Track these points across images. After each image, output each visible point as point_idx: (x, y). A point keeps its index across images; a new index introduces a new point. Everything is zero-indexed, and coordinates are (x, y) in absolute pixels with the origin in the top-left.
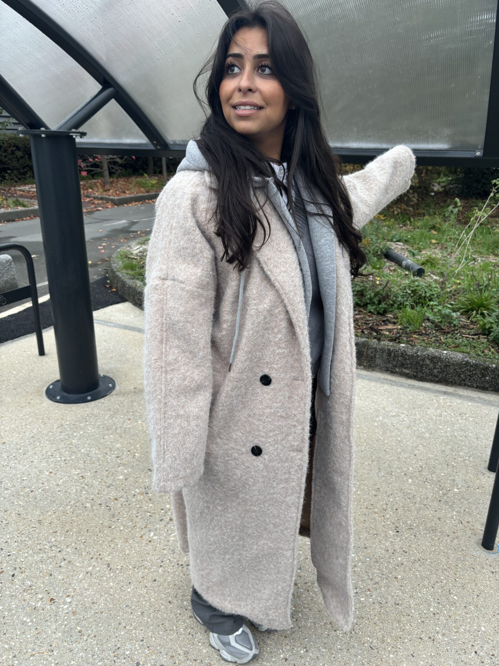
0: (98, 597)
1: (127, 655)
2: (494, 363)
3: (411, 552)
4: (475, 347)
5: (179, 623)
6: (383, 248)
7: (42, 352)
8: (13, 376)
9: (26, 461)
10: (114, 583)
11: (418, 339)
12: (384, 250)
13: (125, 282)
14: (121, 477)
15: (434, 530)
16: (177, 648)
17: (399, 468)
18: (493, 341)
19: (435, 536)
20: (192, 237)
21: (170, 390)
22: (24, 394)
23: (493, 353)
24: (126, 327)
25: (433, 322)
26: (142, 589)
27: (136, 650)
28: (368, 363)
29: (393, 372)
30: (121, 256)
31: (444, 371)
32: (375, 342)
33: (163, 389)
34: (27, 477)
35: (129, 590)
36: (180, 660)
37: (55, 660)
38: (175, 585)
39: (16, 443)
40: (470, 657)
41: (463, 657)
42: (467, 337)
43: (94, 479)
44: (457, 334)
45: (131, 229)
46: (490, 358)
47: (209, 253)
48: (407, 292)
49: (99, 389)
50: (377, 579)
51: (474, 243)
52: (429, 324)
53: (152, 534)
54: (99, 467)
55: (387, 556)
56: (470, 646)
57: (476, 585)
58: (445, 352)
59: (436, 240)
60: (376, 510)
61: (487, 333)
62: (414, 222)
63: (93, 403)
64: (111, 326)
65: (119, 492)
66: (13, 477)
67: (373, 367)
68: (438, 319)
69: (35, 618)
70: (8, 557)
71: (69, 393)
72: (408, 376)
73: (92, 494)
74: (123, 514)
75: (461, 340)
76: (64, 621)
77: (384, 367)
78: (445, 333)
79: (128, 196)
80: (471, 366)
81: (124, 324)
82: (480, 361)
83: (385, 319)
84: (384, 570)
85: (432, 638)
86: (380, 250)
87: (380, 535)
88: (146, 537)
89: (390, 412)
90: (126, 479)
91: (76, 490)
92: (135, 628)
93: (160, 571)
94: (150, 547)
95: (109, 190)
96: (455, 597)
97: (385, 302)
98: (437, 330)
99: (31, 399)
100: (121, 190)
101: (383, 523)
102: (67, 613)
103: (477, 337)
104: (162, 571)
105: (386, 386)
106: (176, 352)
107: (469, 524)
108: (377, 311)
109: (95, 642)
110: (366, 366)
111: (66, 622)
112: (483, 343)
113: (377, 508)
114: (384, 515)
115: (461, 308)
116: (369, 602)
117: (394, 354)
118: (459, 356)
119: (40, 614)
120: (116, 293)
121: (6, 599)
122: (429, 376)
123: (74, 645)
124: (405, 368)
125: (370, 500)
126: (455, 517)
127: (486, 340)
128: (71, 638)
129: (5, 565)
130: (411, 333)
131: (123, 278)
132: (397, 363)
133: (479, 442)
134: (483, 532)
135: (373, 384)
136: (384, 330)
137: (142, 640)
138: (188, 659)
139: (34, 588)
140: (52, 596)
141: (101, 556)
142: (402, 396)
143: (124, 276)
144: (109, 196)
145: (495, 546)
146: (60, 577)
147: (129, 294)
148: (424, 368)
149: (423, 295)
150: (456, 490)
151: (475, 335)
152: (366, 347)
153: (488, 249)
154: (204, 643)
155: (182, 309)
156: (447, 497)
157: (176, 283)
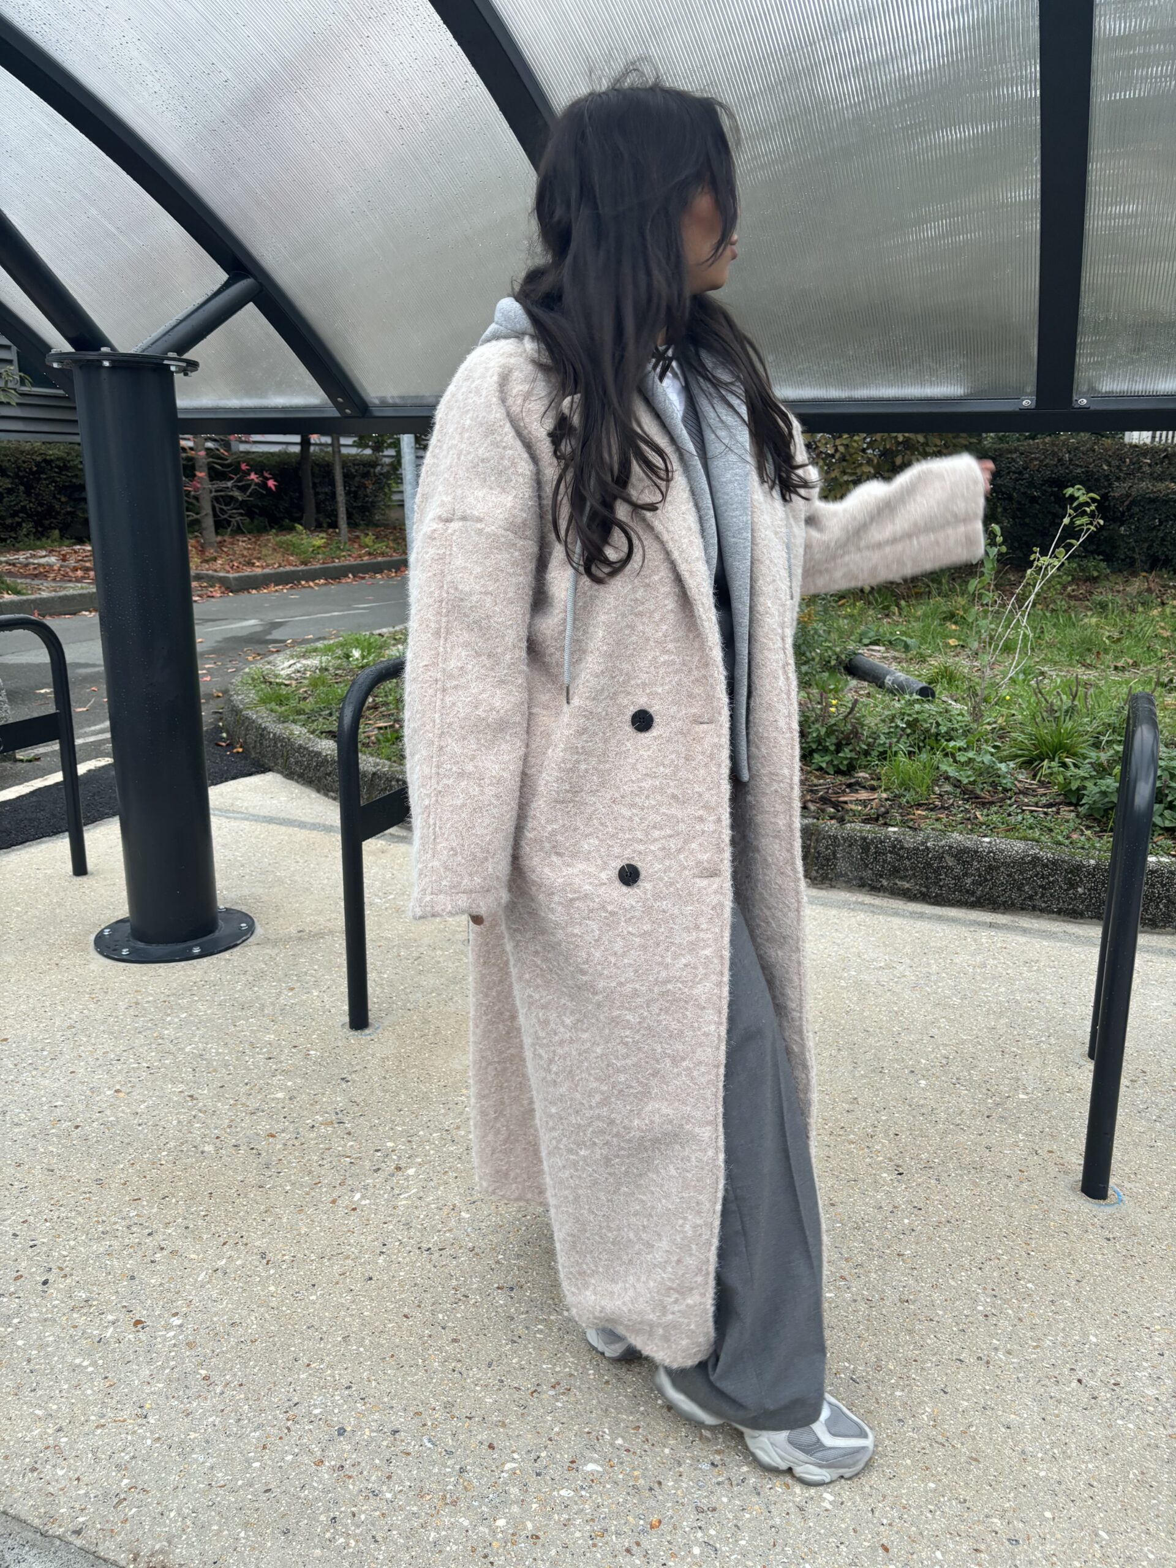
0: (245, 1313)
1: (316, 1416)
2: (1093, 858)
3: (931, 1209)
4: (1051, 830)
5: (430, 1352)
6: (841, 652)
7: (80, 867)
8: (14, 915)
9: (58, 1072)
10: (277, 1285)
11: (926, 817)
12: (843, 657)
13: (265, 729)
14: (280, 1095)
15: (978, 1168)
16: (428, 1398)
17: (897, 1060)
18: (1089, 816)
19: (981, 1178)
20: (499, 438)
21: (451, 724)
22: (44, 948)
23: (1089, 839)
24: (270, 820)
25: (957, 784)
26: (341, 1295)
27: (335, 1404)
28: (821, 872)
29: (875, 889)
30: (253, 679)
31: (986, 880)
32: (832, 825)
33: (438, 721)
34: (63, 1100)
35: (313, 1298)
36: (436, 1419)
37: (152, 1432)
38: (416, 1285)
39: (33, 1039)
40: (1068, 1389)
41: (1053, 1391)
42: (1032, 811)
43: (219, 1101)
44: (1010, 805)
45: (269, 637)
46: (1083, 848)
47: (527, 467)
48: (897, 726)
49: (217, 934)
50: (860, 1259)
51: (1040, 645)
52: (948, 788)
53: (358, 1196)
54: (227, 1078)
55: (880, 1217)
56: (1066, 1371)
57: (1073, 1262)
58: (987, 840)
59: (959, 639)
60: (852, 1136)
61: (1074, 801)
62: (906, 609)
63: (205, 961)
64: (235, 819)
65: (278, 1122)
66: (31, 1102)
67: (831, 880)
68: (968, 777)
69: (100, 1358)
70: (30, 1250)
71: (148, 941)
72: (907, 895)
73: (216, 1128)
74: (290, 1162)
75: (1020, 817)
76: (168, 1360)
77: (855, 878)
78: (985, 805)
79: (259, 571)
80: (1045, 866)
81: (267, 814)
82: (1064, 854)
83: (853, 781)
84: (874, 1241)
85: (985, 1358)
86: (834, 657)
87: (863, 1181)
88: (344, 1202)
89: (873, 960)
90: (290, 1099)
91: (179, 1122)
92: (331, 1366)
93: (380, 1261)
94: (354, 1217)
95: (215, 559)
96: (1030, 1285)
97: (850, 747)
98: (967, 800)
99: (62, 958)
100: (241, 560)
101: (868, 1160)
102: (175, 1345)
103: (1054, 809)
104: (385, 1260)
105: (861, 916)
106: (463, 653)
107: (1054, 1155)
108: (834, 766)
109: (242, 1396)
110: (815, 878)
111: (172, 1363)
112: (1067, 821)
113: (854, 1133)
114: (870, 1145)
115: (1017, 756)
116: (844, 1300)
117: (876, 847)
118: (1019, 846)
119: (114, 1351)
120: (245, 755)
121: (31, 1326)
122: (954, 892)
123: (195, 1404)
124: (901, 878)
125: (837, 1120)
126: (1021, 1144)
127: (1073, 814)
128: (187, 1391)
129: (24, 1264)
130: (911, 807)
131: (260, 721)
132: (883, 867)
133: (1068, 1011)
134: (1082, 1168)
135: (834, 912)
136: (851, 802)
137: (349, 1387)
138: (453, 1417)
139: (95, 1303)
140: (140, 1313)
141: (244, 1240)
142: (898, 933)
143: (263, 718)
144: (215, 571)
145: (1110, 1192)
146: (153, 1281)
147: (274, 755)
148: (943, 877)
149: (933, 730)
150: (1021, 1096)
151: (1050, 805)
152: (814, 838)
153: (1070, 655)
154: (486, 1386)
155: (478, 569)
156: (1005, 1109)
157: (468, 523)
